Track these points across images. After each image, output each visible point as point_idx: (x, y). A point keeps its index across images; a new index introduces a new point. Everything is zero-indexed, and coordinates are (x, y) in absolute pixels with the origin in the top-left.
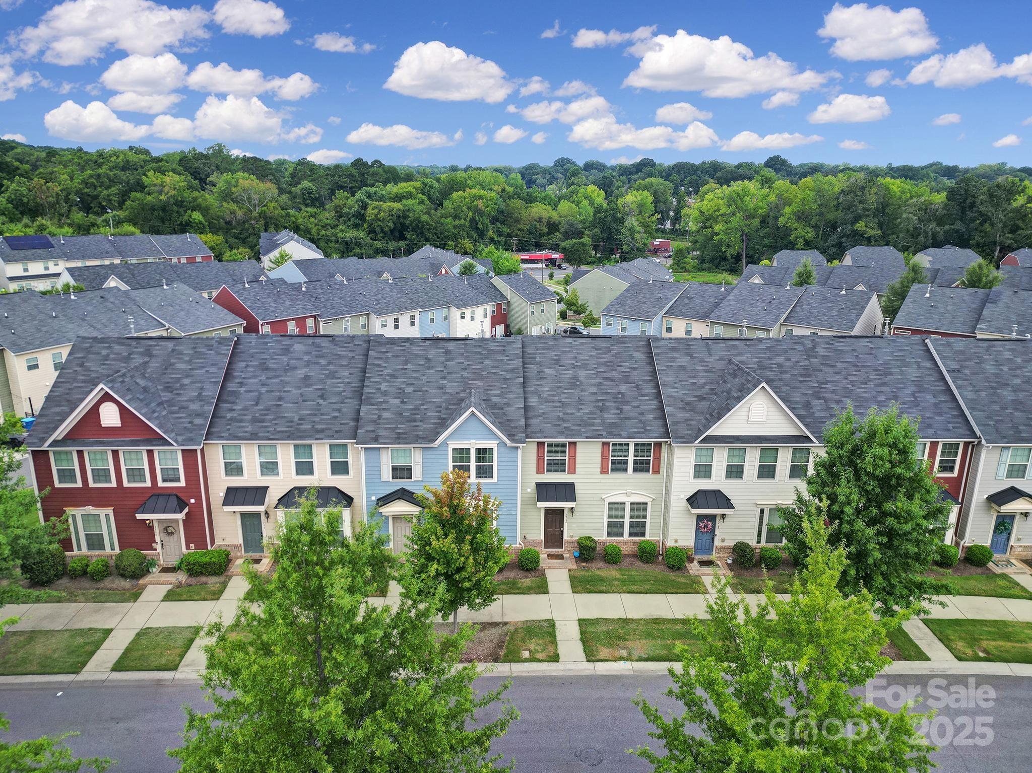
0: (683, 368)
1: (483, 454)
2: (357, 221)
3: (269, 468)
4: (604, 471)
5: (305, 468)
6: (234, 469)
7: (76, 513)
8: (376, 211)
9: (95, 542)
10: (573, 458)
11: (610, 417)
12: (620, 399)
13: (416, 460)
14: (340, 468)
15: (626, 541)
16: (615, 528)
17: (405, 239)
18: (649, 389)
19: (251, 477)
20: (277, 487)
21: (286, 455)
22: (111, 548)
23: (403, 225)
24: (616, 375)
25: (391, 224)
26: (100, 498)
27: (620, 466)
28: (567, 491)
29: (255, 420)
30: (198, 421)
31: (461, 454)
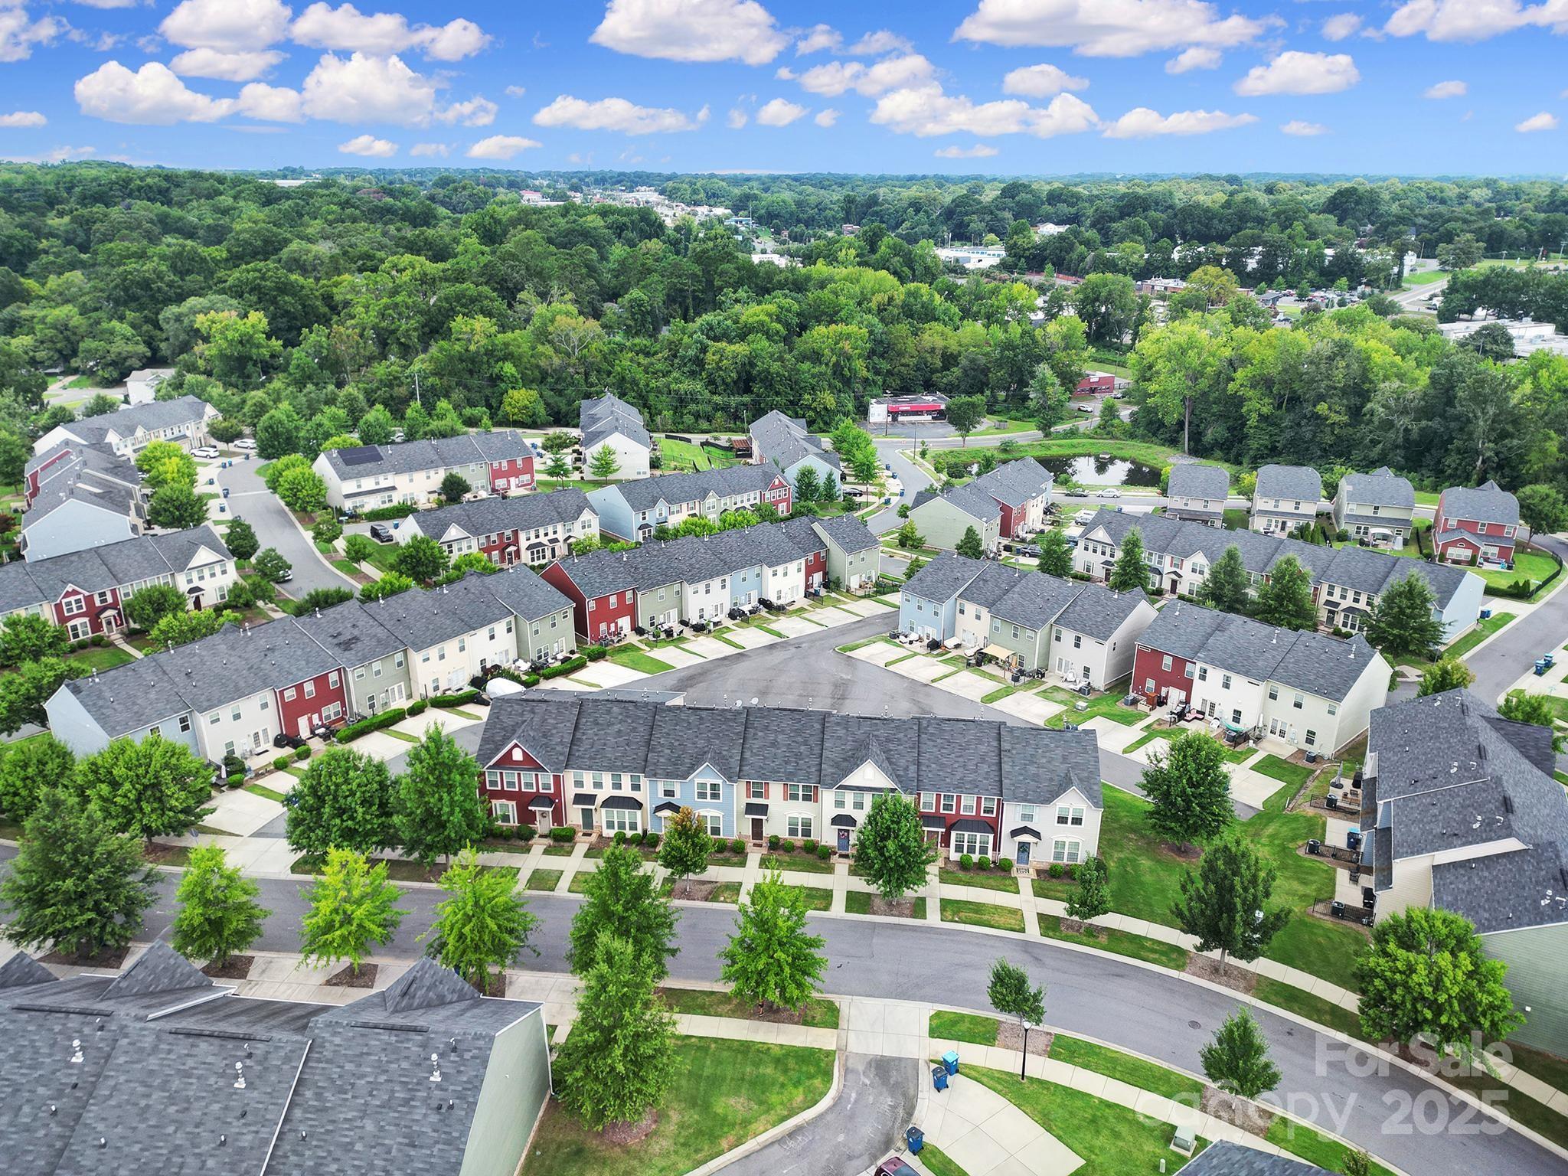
0: (839, 738)
1: (714, 787)
2: (694, 367)
3: (598, 785)
4: (785, 799)
5: (617, 786)
6: (579, 784)
7: (496, 803)
8: (717, 357)
9: (506, 818)
10: (767, 791)
11: (790, 768)
12: (799, 756)
13: (677, 786)
14: (636, 787)
15: (799, 840)
16: (793, 832)
17: (752, 392)
18: (817, 750)
19: (588, 789)
20: (602, 795)
21: (607, 778)
22: (514, 822)
23: (749, 373)
24: (800, 739)
25: (734, 375)
26: (510, 796)
27: (794, 797)
28: (763, 809)
29: (591, 758)
30: (561, 758)
31: (703, 785)
